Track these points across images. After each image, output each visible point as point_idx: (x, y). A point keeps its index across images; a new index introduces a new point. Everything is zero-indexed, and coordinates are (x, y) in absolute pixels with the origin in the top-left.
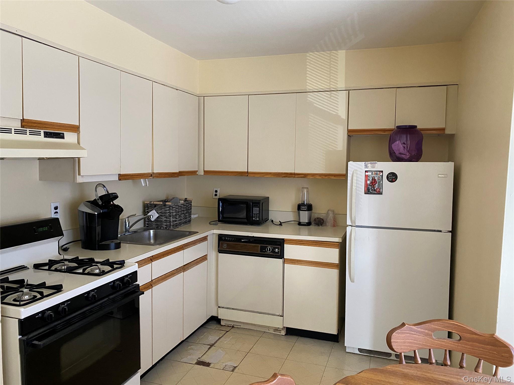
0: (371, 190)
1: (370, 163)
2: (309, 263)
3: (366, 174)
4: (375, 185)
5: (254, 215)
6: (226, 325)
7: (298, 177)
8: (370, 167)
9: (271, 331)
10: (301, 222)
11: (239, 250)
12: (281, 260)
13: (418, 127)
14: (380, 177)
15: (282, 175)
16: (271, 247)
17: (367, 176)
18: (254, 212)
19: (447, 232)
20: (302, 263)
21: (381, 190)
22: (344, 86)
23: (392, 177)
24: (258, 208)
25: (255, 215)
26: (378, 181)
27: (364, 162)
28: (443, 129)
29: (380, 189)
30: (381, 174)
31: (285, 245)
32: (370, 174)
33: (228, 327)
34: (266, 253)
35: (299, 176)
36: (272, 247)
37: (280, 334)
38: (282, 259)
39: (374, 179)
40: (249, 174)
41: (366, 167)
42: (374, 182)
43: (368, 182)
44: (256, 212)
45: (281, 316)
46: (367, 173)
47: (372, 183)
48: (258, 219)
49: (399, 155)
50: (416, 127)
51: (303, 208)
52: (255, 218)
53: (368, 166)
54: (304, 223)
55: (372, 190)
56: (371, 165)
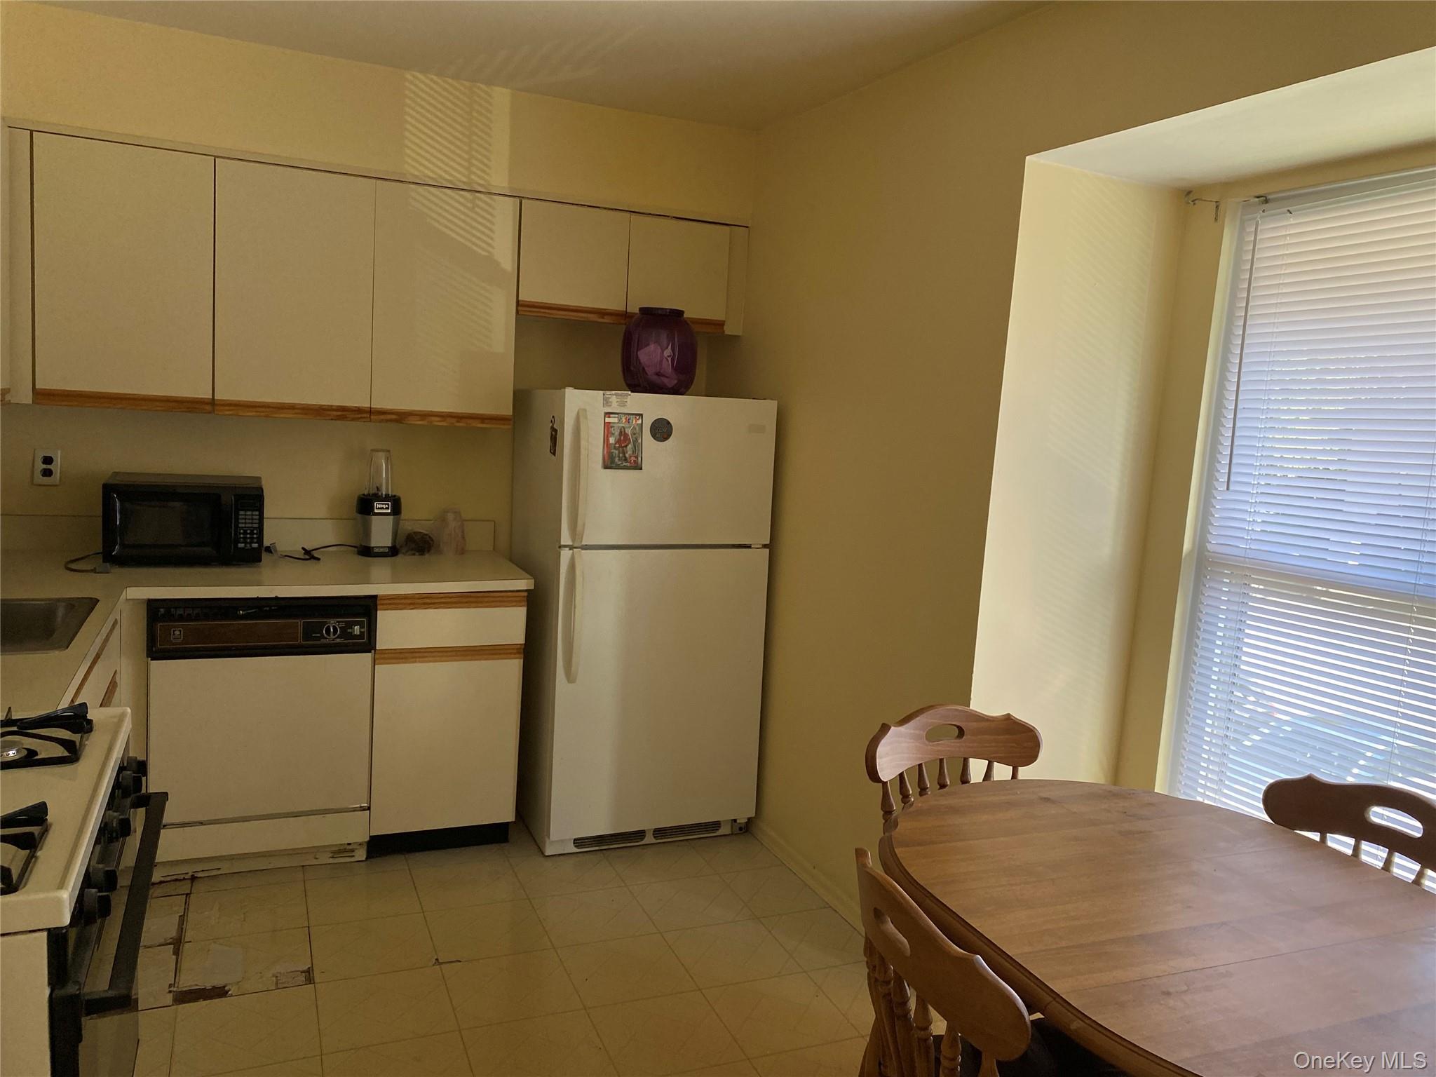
0: (617, 459)
1: (616, 395)
2: (445, 654)
3: (608, 420)
4: (626, 446)
5: (243, 534)
6: (168, 879)
7: (381, 421)
8: (615, 404)
9: (325, 859)
10: (372, 545)
11: (227, 642)
12: (367, 657)
13: (685, 316)
14: (637, 429)
15: (329, 413)
16: (338, 622)
17: (607, 426)
18: (240, 525)
19: (761, 546)
20: (426, 657)
21: (640, 459)
22: (505, 184)
23: (662, 430)
24: (257, 510)
25: (245, 533)
26: (632, 437)
27: (602, 392)
28: (721, 324)
29: (637, 457)
30: (640, 422)
31: (379, 613)
32: (616, 420)
33: (177, 883)
34: (323, 641)
35: (382, 417)
36: (342, 622)
37: (352, 859)
38: (370, 652)
39: (623, 433)
40: (217, 408)
41: (607, 403)
42: (623, 438)
43: (612, 440)
44: (250, 525)
45: (363, 809)
46: (609, 417)
47: (619, 441)
48: (255, 545)
49: (655, 378)
50: (680, 313)
51: (382, 508)
52: (246, 543)
53: (610, 400)
54: (381, 550)
55: (619, 460)
56: (618, 400)
